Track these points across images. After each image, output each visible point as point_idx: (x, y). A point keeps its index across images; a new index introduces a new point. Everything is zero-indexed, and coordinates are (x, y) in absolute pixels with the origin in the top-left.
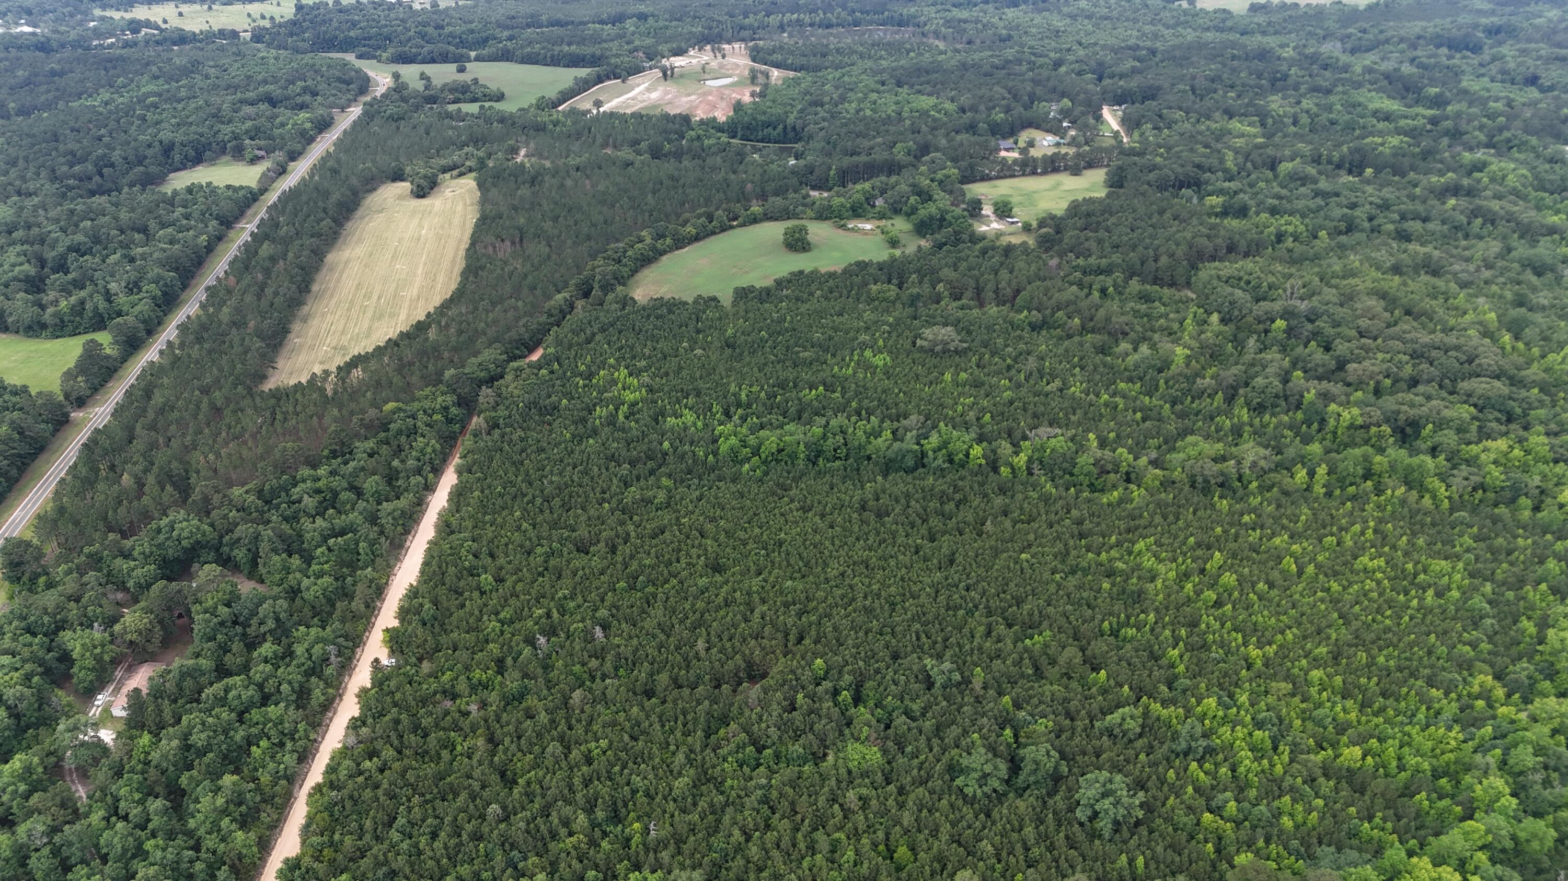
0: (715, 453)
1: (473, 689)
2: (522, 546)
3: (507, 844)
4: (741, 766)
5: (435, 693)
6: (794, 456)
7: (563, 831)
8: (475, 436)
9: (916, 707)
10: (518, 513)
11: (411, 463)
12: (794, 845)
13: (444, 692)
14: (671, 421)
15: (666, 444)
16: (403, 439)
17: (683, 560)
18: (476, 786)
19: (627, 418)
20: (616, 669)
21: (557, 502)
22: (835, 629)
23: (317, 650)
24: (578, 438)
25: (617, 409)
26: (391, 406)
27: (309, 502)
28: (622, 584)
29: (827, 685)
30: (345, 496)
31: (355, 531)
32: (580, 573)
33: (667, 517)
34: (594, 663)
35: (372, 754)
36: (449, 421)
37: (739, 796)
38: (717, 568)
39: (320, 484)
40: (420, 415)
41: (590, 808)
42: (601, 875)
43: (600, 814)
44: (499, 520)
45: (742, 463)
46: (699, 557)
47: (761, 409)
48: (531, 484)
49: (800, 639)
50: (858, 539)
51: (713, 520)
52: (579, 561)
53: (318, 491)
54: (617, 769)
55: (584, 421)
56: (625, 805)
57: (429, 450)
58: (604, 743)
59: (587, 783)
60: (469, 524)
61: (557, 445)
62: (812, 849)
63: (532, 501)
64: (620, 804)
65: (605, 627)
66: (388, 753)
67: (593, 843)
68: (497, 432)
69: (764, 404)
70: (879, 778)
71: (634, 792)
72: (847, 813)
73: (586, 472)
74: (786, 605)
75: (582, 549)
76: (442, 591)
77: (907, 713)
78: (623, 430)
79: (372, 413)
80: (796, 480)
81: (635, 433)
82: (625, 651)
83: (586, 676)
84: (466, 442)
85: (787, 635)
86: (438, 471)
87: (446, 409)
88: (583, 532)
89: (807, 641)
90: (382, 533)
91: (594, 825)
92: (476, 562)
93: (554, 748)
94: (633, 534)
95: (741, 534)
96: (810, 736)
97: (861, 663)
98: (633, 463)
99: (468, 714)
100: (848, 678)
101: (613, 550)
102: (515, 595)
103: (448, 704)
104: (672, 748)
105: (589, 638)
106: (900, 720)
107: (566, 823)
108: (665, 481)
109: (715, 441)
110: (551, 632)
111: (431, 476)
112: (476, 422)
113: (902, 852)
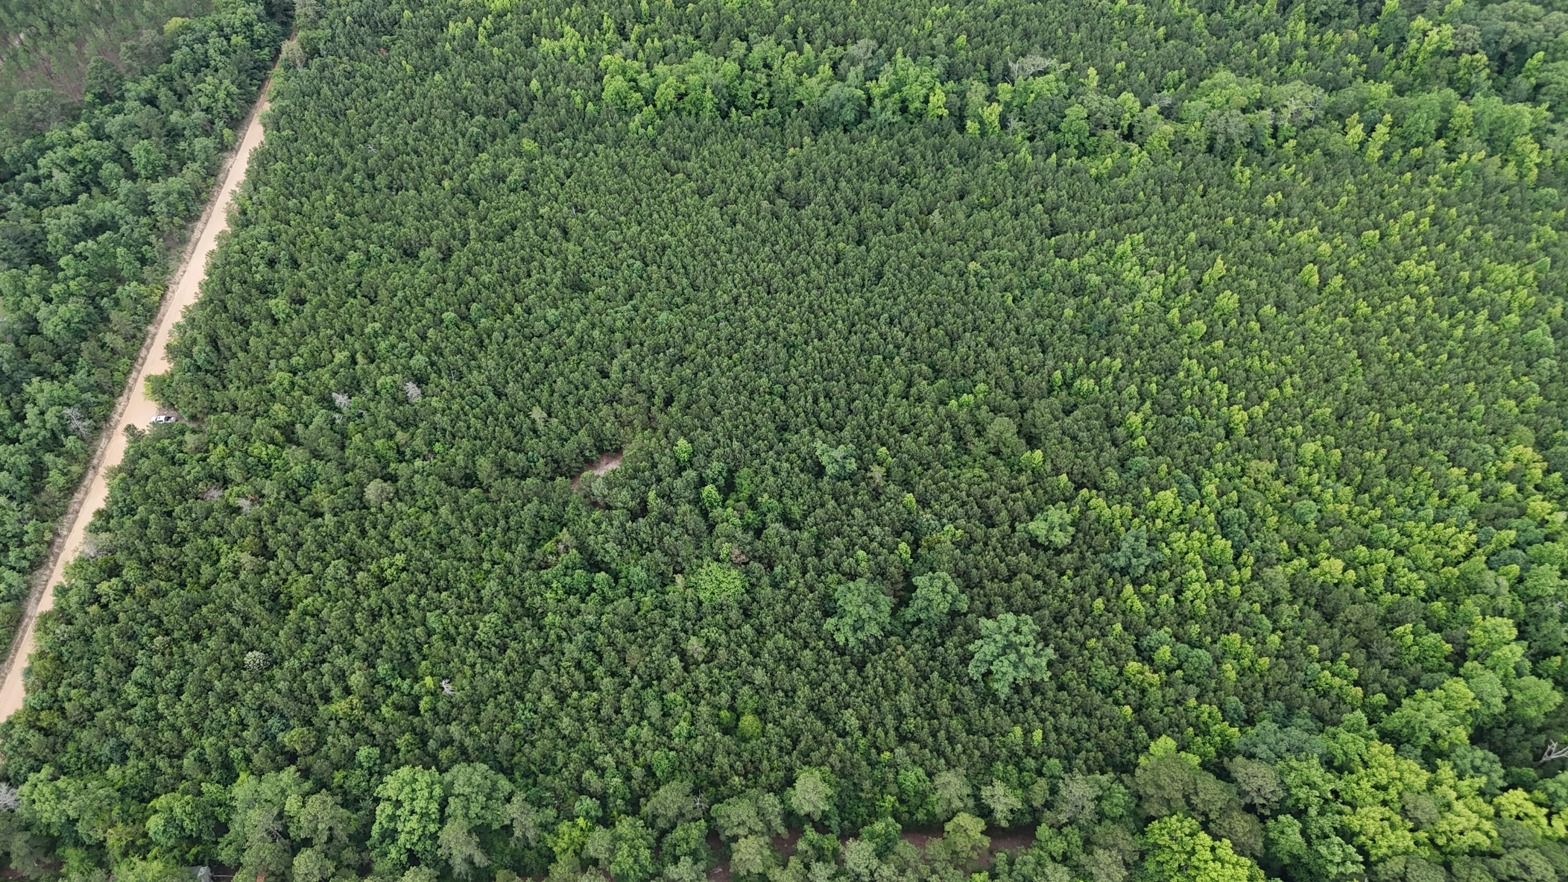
0: (597, 98)
1: (249, 473)
2: (330, 251)
3: (264, 710)
4: (568, 593)
5: (197, 480)
6: (698, 105)
7: (336, 692)
8: (287, 68)
9: (796, 512)
10: (330, 198)
11: (198, 115)
12: (618, 711)
13: (211, 476)
14: (546, 44)
15: (534, 84)
16: (188, 76)
17: (535, 276)
18: (235, 622)
19: (489, 36)
20: (430, 444)
21: (381, 180)
22: (713, 391)
23: (51, 417)
24: (421, 73)
25: (478, 23)
26: (175, 23)
27: (62, 180)
28: (449, 316)
29: (690, 474)
30: (109, 168)
31: (115, 228)
32: (400, 294)
33: (523, 201)
34: (401, 436)
35: (114, 571)
36: (257, 44)
37: (560, 639)
38: (579, 287)
39: (75, 152)
40: (214, 38)
41: (369, 660)
42: (376, 751)
43: (383, 668)
44: (307, 207)
45: (630, 113)
46: (555, 270)
47: (666, 25)
48: (352, 148)
49: (669, 401)
50: (764, 242)
51: (580, 209)
52: (401, 274)
53: (73, 162)
54: (412, 598)
55: (431, 42)
56: (419, 649)
57: (221, 94)
58: (400, 559)
59: (375, 616)
60: (266, 214)
61: (392, 85)
62: (640, 714)
63: (349, 179)
64: (411, 648)
65: (421, 381)
66: (130, 573)
67: (372, 707)
68: (317, 60)
69: (670, 18)
70: (735, 615)
71: (430, 633)
72: (688, 663)
73: (425, 131)
74: (656, 350)
75: (409, 253)
76: (221, 321)
77: (786, 519)
78: (482, 58)
79: (148, 35)
80: (697, 143)
81: (496, 64)
82: (443, 421)
83: (392, 454)
84: (276, 79)
85: (651, 395)
86: (237, 123)
87: (249, 25)
88: (409, 230)
89: (673, 409)
90: (153, 227)
91: (375, 682)
92: (269, 274)
93: (338, 567)
94: (473, 235)
95: (612, 235)
96: (658, 554)
97: (736, 444)
98: (490, 113)
99: (237, 510)
100: (716, 466)
101: (446, 257)
102: (314, 328)
103: (215, 494)
104: (486, 566)
105: (400, 400)
106: (775, 528)
107: (341, 676)
108: (528, 145)
109: (599, 79)
110: (353, 387)
111: (227, 132)
112: (291, 47)
113: (749, 722)
